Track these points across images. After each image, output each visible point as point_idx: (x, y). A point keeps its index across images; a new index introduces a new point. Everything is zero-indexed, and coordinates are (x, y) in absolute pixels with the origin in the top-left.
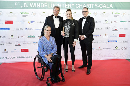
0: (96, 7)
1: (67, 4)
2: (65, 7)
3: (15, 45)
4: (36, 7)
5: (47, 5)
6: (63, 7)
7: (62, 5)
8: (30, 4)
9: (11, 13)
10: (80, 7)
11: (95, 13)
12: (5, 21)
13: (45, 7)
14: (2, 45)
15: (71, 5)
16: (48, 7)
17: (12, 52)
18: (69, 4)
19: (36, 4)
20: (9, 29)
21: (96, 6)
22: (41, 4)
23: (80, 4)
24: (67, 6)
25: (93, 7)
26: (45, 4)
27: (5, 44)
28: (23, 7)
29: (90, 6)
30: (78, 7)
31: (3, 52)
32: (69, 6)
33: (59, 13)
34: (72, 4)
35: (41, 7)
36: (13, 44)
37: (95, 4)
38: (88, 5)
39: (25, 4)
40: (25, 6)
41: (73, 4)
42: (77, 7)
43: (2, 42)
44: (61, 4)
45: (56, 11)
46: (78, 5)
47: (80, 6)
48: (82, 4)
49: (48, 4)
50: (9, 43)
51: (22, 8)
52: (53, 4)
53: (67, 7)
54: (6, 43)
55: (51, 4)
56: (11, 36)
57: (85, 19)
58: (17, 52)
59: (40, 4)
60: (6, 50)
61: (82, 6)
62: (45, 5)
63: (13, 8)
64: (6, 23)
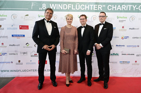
0: (134, 10)
1: (97, 5)
2: (94, 9)
3: (31, 56)
4: (57, 9)
5: (71, 7)
6: (91, 9)
7: (90, 7)
8: (50, 4)
9: (27, 16)
10: (113, 10)
11: (132, 17)
12: (20, 26)
13: (69, 9)
14: (16, 55)
15: (101, 7)
16: (72, 9)
17: (27, 63)
18: (99, 5)
19: (57, 5)
20: (24, 36)
21: (134, 8)
22: (64, 5)
23: (113, 6)
24: (97, 7)
25: (130, 10)
26: (69, 5)
27: (19, 54)
28: (41, 8)
29: (126, 8)
30: (111, 9)
31: (17, 64)
32: (99, 8)
33: (52, 17)
34: (103, 5)
35: (64, 9)
36: (29, 55)
37: (133, 6)
38: (124, 7)
39: (44, 5)
40: (44, 7)
41: (105, 5)
42: (109, 9)
43: (16, 51)
44: (89, 5)
45: (49, 14)
46: (111, 6)
47: (113, 7)
48: (116, 6)
49: (72, 5)
50: (24, 53)
51: (40, 10)
52: (79, 5)
53: (97, 9)
54: (21, 53)
55: (76, 5)
56: (26, 44)
57: (102, 26)
58: (33, 63)
59: (62, 5)
60: (20, 61)
61: (116, 8)
62: (69, 7)
63: (30, 10)
64: (20, 28)
